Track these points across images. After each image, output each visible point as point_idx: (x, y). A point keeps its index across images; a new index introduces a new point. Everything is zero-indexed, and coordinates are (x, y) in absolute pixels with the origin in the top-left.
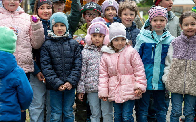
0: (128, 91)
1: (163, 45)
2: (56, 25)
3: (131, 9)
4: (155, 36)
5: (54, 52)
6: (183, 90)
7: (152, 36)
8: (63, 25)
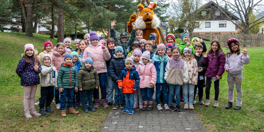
0: (146, 83)
1: (164, 62)
2: (118, 52)
3: (149, 44)
4: (160, 58)
5: (115, 64)
6: (175, 83)
7: (159, 58)
8: (121, 52)
